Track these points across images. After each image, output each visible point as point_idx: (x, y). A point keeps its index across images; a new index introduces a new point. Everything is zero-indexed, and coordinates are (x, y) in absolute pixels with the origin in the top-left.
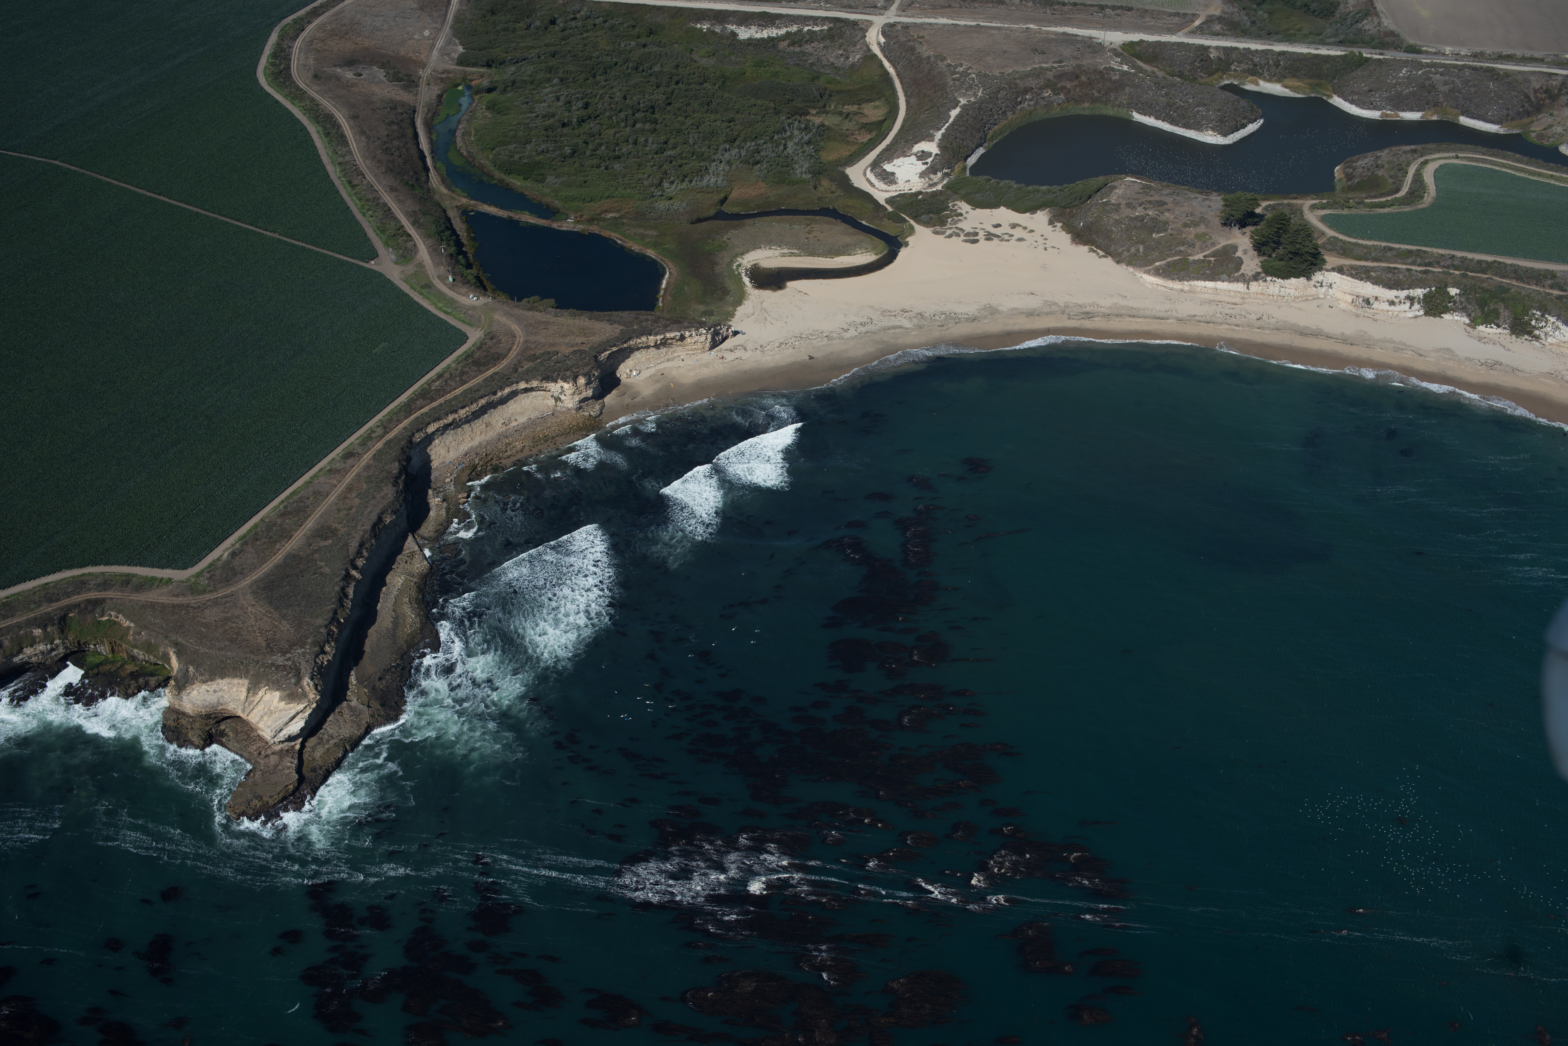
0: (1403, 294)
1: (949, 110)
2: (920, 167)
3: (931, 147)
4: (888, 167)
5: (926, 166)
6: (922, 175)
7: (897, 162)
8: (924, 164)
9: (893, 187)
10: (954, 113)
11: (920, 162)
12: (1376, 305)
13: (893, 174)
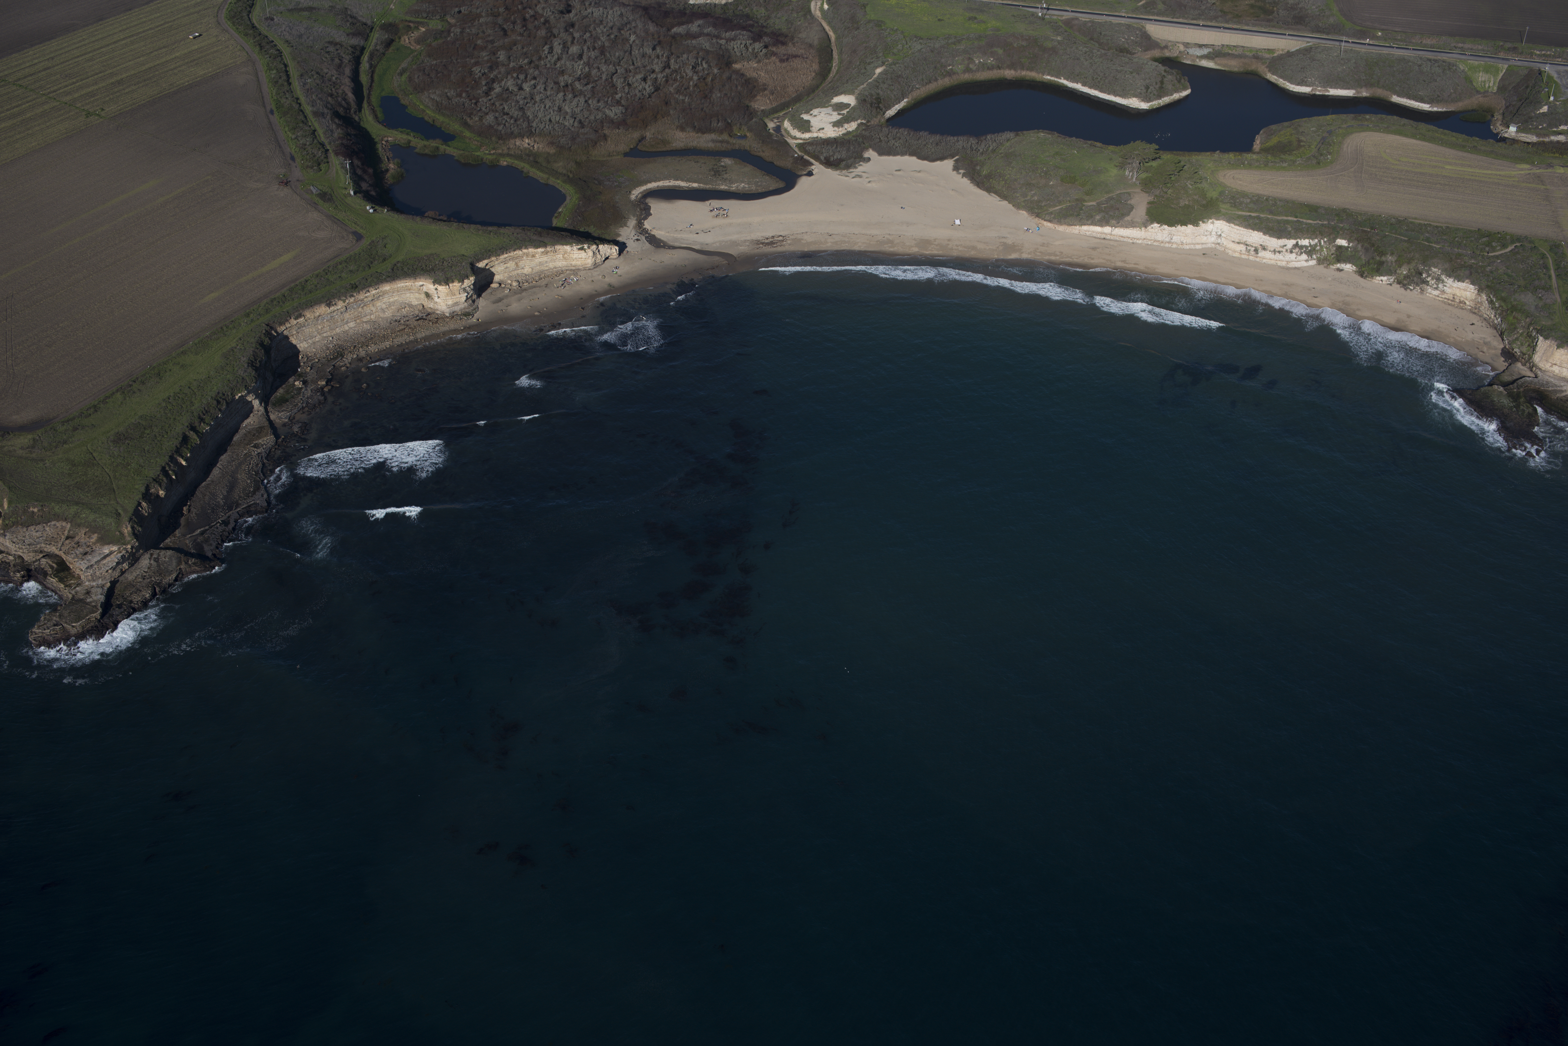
0: (1291, 243)
1: (877, 67)
2: (836, 117)
3: (849, 99)
4: (805, 117)
5: (841, 116)
6: (837, 124)
7: (815, 112)
8: (839, 114)
9: (807, 136)
10: (878, 71)
11: (835, 113)
12: (1262, 254)
13: (808, 122)
